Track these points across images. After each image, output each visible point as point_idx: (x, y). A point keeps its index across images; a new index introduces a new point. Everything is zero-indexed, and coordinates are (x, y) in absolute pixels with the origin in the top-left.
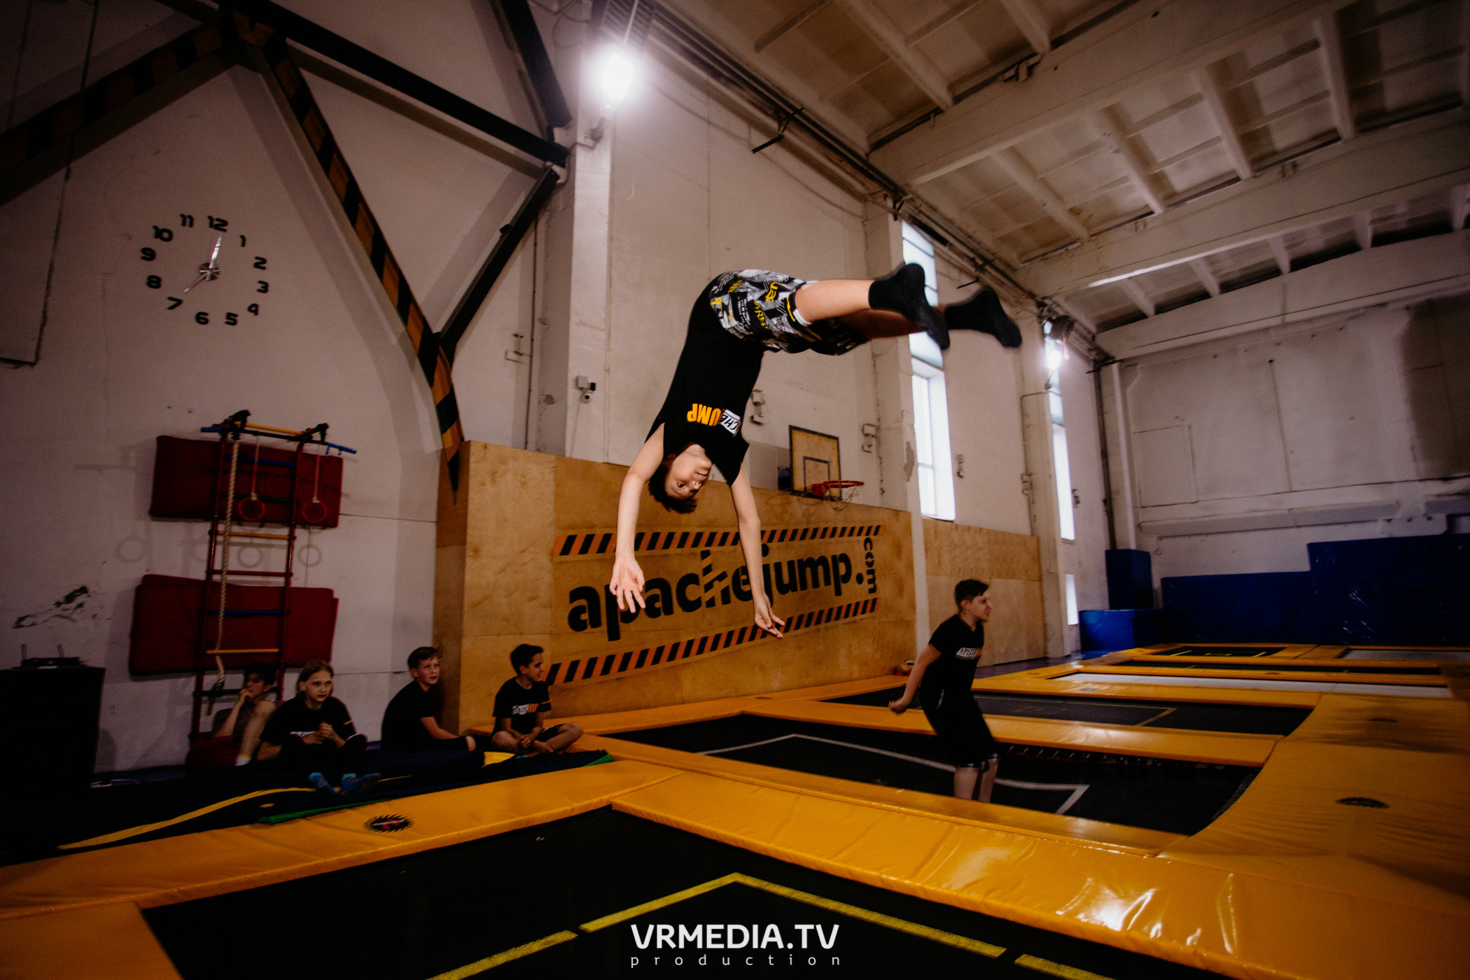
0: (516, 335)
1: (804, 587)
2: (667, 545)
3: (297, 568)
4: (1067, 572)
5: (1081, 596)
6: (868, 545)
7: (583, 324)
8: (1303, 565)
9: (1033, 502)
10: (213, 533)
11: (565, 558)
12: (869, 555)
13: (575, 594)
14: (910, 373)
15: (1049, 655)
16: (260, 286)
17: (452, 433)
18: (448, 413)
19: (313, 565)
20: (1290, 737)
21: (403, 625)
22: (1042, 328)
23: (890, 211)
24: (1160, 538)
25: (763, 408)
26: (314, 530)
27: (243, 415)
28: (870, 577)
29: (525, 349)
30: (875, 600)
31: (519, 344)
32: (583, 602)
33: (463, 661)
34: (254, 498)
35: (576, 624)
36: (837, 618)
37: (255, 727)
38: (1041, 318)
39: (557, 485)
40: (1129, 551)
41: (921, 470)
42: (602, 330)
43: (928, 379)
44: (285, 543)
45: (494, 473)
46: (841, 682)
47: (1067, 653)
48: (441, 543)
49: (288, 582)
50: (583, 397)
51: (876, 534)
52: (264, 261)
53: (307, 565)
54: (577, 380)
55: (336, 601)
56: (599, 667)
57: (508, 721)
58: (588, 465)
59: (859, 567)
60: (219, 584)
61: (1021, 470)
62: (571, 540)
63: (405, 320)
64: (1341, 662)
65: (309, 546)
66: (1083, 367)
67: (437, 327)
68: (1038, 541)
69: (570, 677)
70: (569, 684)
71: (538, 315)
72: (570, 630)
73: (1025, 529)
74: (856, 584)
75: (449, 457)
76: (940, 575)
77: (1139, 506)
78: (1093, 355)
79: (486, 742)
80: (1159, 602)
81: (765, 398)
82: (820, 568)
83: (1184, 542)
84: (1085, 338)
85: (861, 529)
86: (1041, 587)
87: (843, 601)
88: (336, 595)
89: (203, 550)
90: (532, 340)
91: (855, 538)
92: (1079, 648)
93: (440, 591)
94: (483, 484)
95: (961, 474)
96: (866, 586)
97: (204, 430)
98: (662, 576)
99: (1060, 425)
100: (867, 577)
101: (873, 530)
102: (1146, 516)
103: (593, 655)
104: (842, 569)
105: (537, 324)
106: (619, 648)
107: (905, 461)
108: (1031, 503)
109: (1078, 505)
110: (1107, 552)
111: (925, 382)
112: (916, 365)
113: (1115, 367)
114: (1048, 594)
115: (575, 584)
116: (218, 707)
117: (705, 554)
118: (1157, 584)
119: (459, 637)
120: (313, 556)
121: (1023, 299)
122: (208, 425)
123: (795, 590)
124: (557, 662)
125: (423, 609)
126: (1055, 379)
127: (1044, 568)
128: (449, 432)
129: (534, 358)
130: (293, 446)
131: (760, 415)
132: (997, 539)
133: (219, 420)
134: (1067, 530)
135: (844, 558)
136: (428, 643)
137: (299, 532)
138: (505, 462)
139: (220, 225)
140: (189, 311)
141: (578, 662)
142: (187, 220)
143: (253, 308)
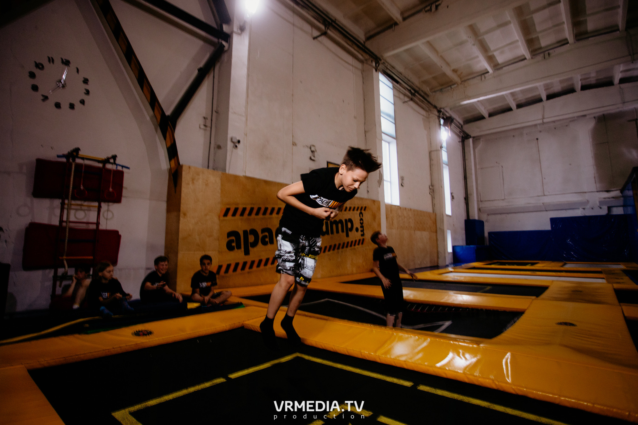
0: (204, 118)
1: (332, 233)
2: (271, 213)
3: (102, 221)
4: (448, 229)
5: (453, 239)
6: (361, 215)
7: (235, 113)
8: (548, 227)
9: (434, 198)
10: (63, 204)
11: (226, 218)
12: (361, 219)
13: (230, 234)
14: (381, 140)
15: (439, 265)
16: (85, 91)
17: (175, 162)
18: (172, 152)
19: (110, 219)
20: (539, 298)
21: (151, 247)
22: (440, 122)
23: (374, 67)
24: (488, 215)
25: (316, 154)
26: (110, 204)
27: (77, 150)
28: (362, 229)
29: (209, 124)
30: (363, 240)
31: (205, 122)
32: (233, 238)
33: (179, 264)
34: (82, 188)
35: (230, 247)
36: (347, 247)
37: (82, 292)
38: (439, 117)
39: (222, 185)
40: (475, 220)
41: (385, 183)
42: (244, 116)
43: (389, 143)
44: (96, 209)
45: (193, 180)
46: (348, 275)
47: (447, 263)
48: (169, 211)
49: (98, 227)
50: (235, 147)
51: (365, 210)
52: (87, 80)
53: (107, 219)
54: (232, 139)
55: (120, 237)
56: (240, 267)
57: (198, 290)
58: (236, 177)
59: (357, 224)
60: (65, 228)
61: (429, 183)
62: (228, 210)
63: (153, 110)
64: (562, 269)
65: (108, 210)
66: (457, 139)
67: (168, 112)
68: (436, 215)
69: (227, 271)
70: (227, 275)
71: (214, 109)
72: (227, 250)
73: (430, 210)
74: (355, 232)
75: (173, 172)
76: (393, 229)
77: (480, 200)
78: (462, 134)
79: (188, 299)
80: (487, 242)
81: (316, 149)
82: (340, 225)
83: (498, 217)
84: (458, 127)
85: (358, 208)
86: (436, 236)
87: (350, 239)
88: (120, 233)
89: (58, 212)
90: (212, 120)
91: (355, 211)
92: (452, 261)
93: (168, 232)
94: (188, 184)
95: (403, 185)
96: (360, 233)
97: (59, 156)
98: (269, 227)
99: (447, 165)
100: (360, 229)
101: (363, 209)
102: (482, 205)
103: (237, 261)
104: (349, 225)
105: (214, 113)
106: (249, 259)
107: (378, 178)
108: (433, 198)
109: (454, 200)
110: (466, 221)
111: (387, 144)
112: (384, 136)
113: (471, 140)
114: (440, 237)
115: (230, 229)
116: (65, 283)
118: (486, 234)
119: (176, 253)
120: (110, 215)
121: (432, 109)
122: (61, 154)
123: (328, 234)
124: (220, 264)
125: (160, 241)
126: (444, 145)
127: (438, 227)
128: (173, 162)
129: (212, 128)
130: (101, 165)
131: (314, 157)
132: (418, 214)
133: (66, 152)
134: (448, 211)
135: (350, 221)
136: (162, 254)
137: (103, 204)
138: (198, 174)
139: (66, 63)
140: (52, 102)
141: (230, 264)
142: (51, 60)
143: (82, 102)
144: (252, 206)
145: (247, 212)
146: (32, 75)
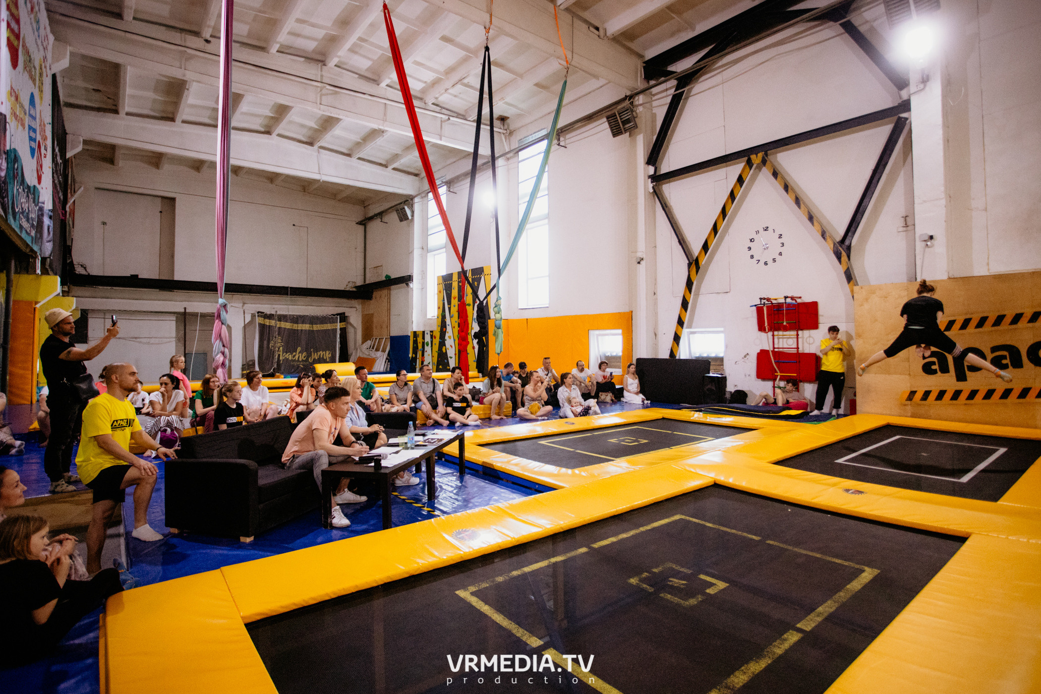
0: (903, 217)
2: (1015, 322)
3: (800, 346)
7: (925, 202)
10: (773, 335)
16: (781, 245)
19: (812, 344)
26: (808, 331)
29: (910, 222)
31: (905, 220)
32: (933, 359)
35: (927, 371)
42: (942, 199)
44: (795, 337)
45: (867, 300)
49: (798, 351)
50: (926, 245)
52: (781, 235)
53: (809, 344)
56: (948, 395)
65: (810, 337)
69: (924, 398)
72: (923, 373)
94: (862, 305)
98: (1011, 343)
103: (943, 388)
106: (965, 386)
120: (811, 340)
124: (913, 390)
128: (851, 283)
137: (800, 332)
138: (874, 293)
139: (766, 229)
140: (762, 263)
141: (931, 391)
142: (758, 232)
143: (780, 254)
146: (750, 248)
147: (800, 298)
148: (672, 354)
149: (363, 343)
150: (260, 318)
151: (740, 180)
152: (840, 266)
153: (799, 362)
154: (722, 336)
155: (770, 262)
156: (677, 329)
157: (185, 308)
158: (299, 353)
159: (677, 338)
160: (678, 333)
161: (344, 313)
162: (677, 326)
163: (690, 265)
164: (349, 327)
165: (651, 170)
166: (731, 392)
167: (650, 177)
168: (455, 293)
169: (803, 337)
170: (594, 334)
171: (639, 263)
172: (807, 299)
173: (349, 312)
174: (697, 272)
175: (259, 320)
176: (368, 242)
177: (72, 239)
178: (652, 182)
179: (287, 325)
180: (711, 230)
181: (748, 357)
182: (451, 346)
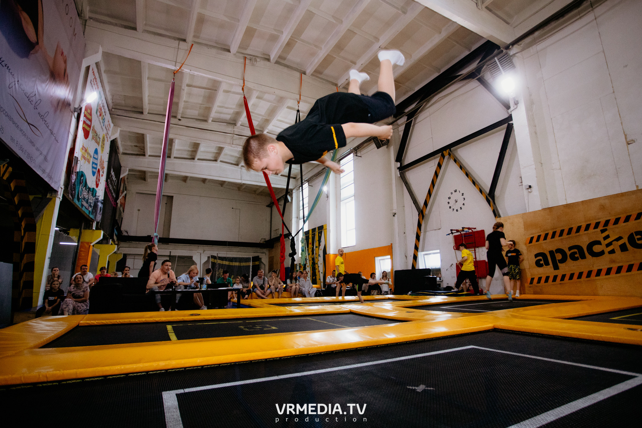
2: (578, 231)
11: (530, 244)
13: (536, 256)
16: (463, 199)
32: (541, 258)
35: (538, 264)
39: (524, 222)
42: (533, 165)
44: (474, 251)
49: (476, 260)
50: (528, 191)
52: (463, 194)
56: (551, 279)
62: (532, 238)
65: (482, 251)
69: (539, 282)
70: (540, 285)
72: (537, 267)
98: (576, 244)
103: (548, 275)
106: (559, 273)
115: (537, 252)
117: (603, 231)
124: (533, 277)
128: (497, 216)
138: (507, 221)
139: (456, 191)
140: (455, 210)
141: (542, 277)
142: (452, 193)
143: (464, 204)
144: (555, 230)
145: (550, 236)
146: (449, 203)
147: (475, 228)
148: (413, 266)
149: (268, 273)
150: (212, 259)
151: (439, 166)
152: (490, 208)
153: (477, 266)
154: (439, 255)
155: (459, 209)
156: (415, 252)
157: (170, 252)
158: (233, 279)
159: (415, 258)
160: (416, 254)
161: (259, 256)
162: (415, 250)
163: (419, 215)
164: (262, 264)
165: (398, 165)
166: (444, 288)
167: (398, 168)
168: (310, 241)
169: (479, 252)
170: (377, 259)
171: (394, 216)
172: (479, 229)
173: (261, 255)
174: (423, 219)
175: (211, 260)
176: (273, 216)
177: (122, 218)
178: (399, 171)
179: (227, 263)
180: (428, 194)
181: (453, 266)
182: (309, 272)
